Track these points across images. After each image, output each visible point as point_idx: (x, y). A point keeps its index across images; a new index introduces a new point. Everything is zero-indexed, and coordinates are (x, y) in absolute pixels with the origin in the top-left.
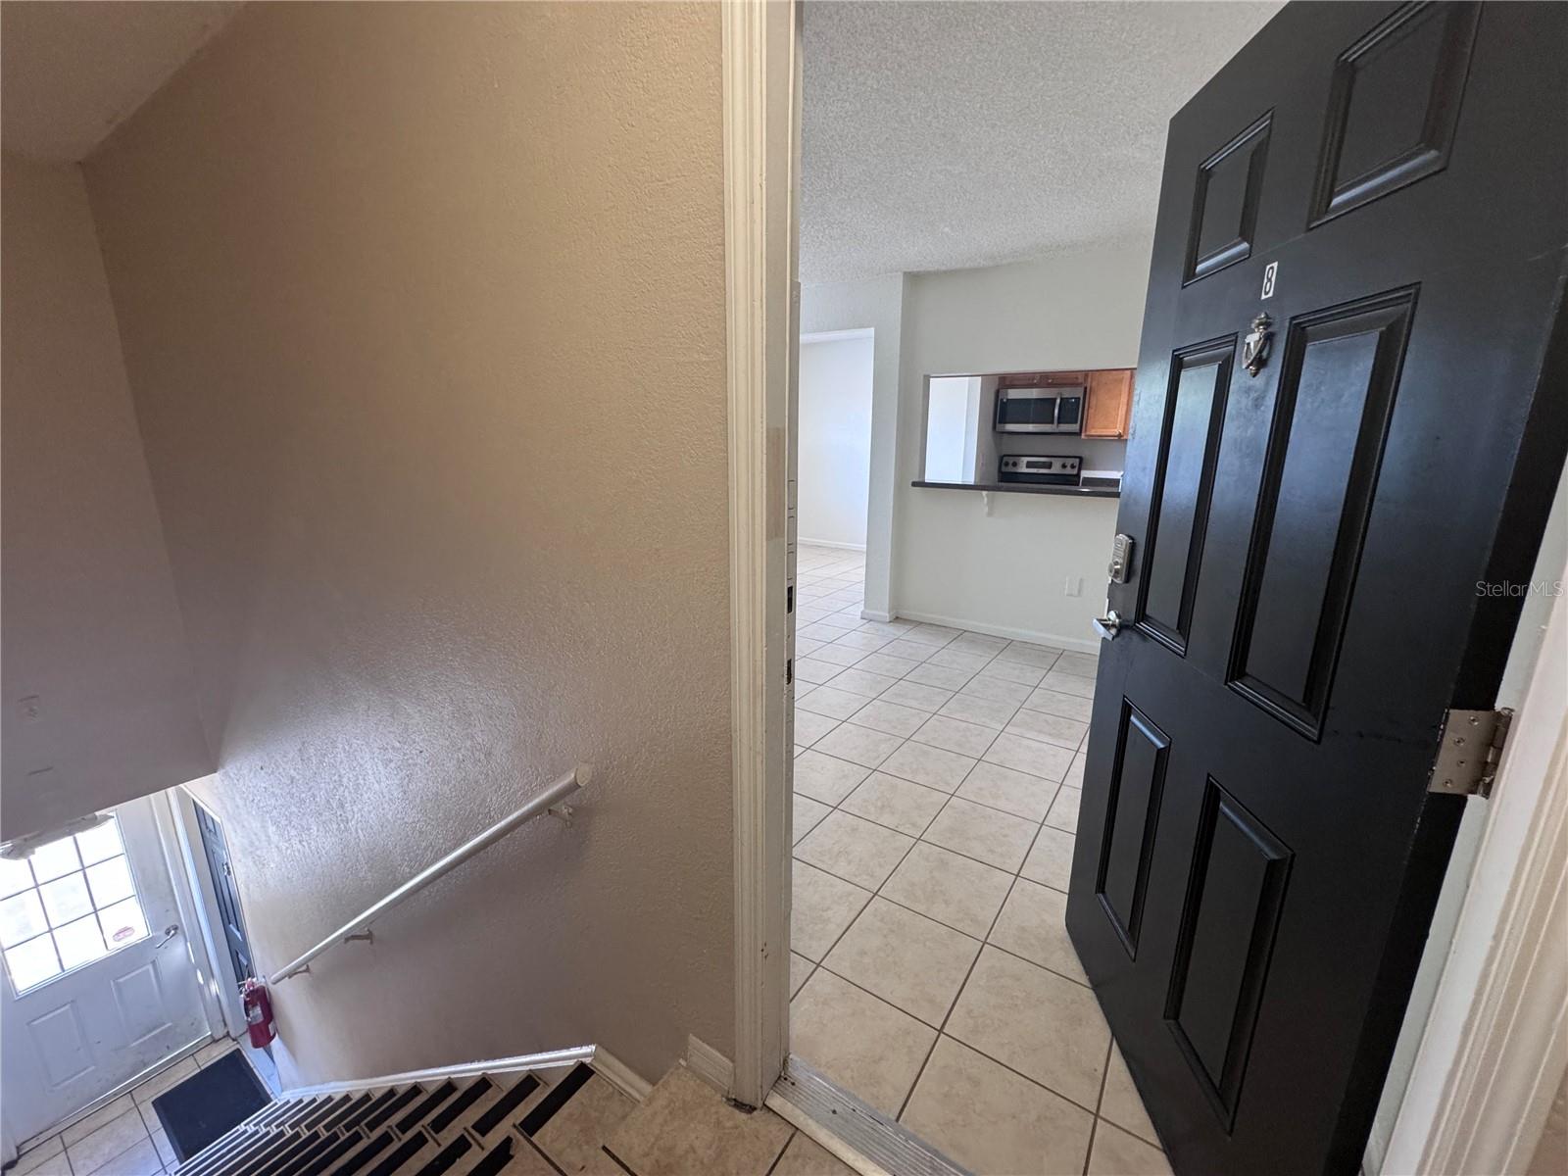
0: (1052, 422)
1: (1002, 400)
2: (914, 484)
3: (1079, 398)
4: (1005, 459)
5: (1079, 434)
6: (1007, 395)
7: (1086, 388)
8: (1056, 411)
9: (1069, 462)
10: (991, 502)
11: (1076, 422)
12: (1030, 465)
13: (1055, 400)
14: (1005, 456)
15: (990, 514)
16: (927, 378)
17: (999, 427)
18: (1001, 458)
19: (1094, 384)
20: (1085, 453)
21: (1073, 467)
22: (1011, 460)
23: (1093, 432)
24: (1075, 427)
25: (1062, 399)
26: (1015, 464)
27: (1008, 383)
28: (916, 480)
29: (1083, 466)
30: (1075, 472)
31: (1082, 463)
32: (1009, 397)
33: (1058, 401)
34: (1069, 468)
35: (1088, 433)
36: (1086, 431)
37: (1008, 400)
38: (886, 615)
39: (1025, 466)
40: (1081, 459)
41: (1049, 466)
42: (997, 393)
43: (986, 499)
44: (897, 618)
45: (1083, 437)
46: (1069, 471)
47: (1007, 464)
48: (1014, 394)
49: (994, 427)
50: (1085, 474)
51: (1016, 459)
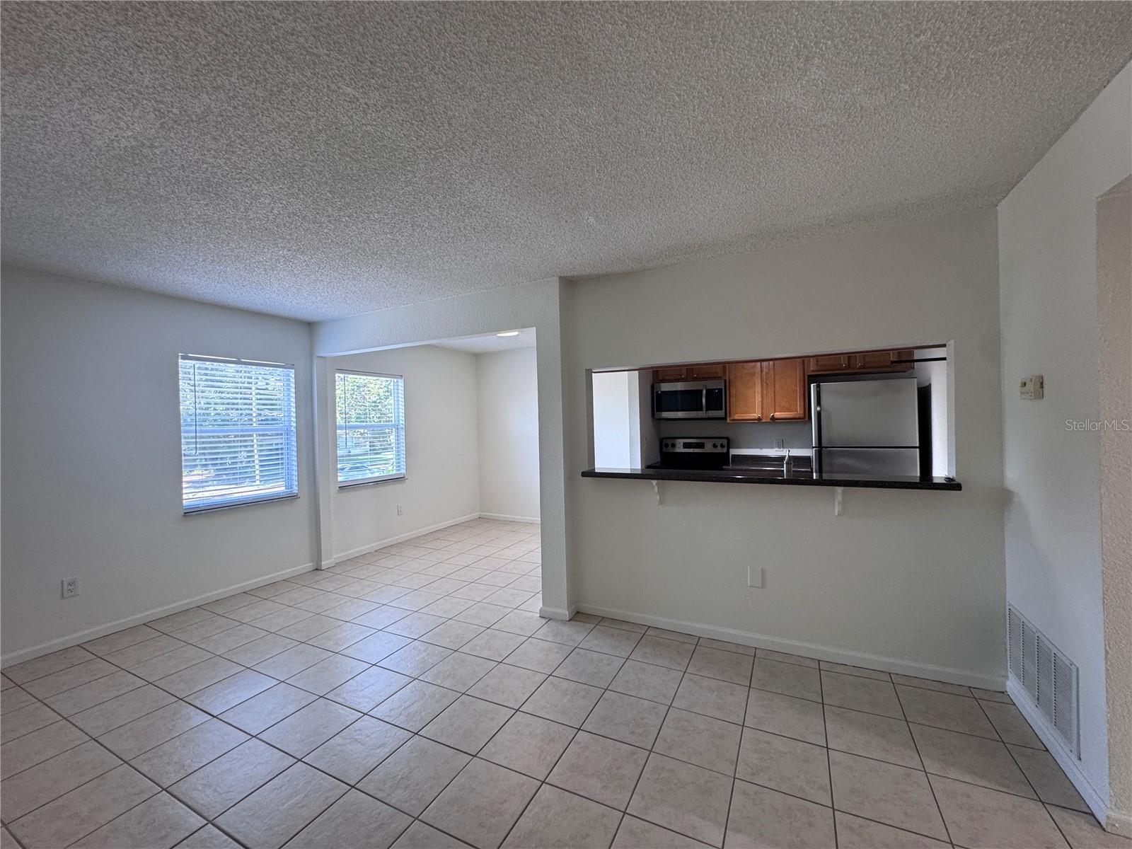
0: (702, 410)
1: (657, 392)
2: (584, 474)
3: (722, 389)
4: (664, 442)
5: (725, 419)
6: (660, 388)
7: (725, 381)
8: (704, 400)
9: (719, 442)
10: (661, 493)
11: (722, 409)
12: (686, 446)
13: (701, 391)
14: (664, 438)
15: (661, 502)
16: (589, 373)
17: (657, 415)
18: (661, 441)
19: (732, 377)
20: (730, 435)
21: (722, 446)
22: (670, 442)
23: (737, 417)
24: (720, 413)
25: (707, 390)
26: (674, 446)
27: (660, 378)
28: (586, 469)
29: (731, 446)
30: (725, 450)
31: (730, 443)
32: (662, 390)
33: (704, 392)
34: (719, 447)
35: (731, 418)
36: (730, 416)
37: (662, 392)
38: (565, 613)
39: (682, 447)
40: (728, 439)
41: (701, 446)
42: (653, 387)
43: (656, 489)
44: (578, 612)
45: (728, 421)
46: (719, 450)
47: (667, 445)
48: (666, 387)
49: (653, 415)
50: (734, 452)
51: (672, 441)
